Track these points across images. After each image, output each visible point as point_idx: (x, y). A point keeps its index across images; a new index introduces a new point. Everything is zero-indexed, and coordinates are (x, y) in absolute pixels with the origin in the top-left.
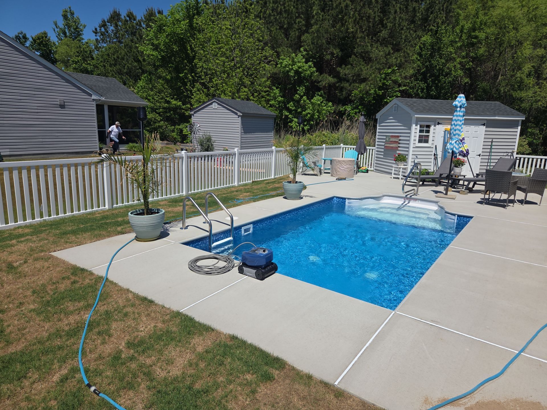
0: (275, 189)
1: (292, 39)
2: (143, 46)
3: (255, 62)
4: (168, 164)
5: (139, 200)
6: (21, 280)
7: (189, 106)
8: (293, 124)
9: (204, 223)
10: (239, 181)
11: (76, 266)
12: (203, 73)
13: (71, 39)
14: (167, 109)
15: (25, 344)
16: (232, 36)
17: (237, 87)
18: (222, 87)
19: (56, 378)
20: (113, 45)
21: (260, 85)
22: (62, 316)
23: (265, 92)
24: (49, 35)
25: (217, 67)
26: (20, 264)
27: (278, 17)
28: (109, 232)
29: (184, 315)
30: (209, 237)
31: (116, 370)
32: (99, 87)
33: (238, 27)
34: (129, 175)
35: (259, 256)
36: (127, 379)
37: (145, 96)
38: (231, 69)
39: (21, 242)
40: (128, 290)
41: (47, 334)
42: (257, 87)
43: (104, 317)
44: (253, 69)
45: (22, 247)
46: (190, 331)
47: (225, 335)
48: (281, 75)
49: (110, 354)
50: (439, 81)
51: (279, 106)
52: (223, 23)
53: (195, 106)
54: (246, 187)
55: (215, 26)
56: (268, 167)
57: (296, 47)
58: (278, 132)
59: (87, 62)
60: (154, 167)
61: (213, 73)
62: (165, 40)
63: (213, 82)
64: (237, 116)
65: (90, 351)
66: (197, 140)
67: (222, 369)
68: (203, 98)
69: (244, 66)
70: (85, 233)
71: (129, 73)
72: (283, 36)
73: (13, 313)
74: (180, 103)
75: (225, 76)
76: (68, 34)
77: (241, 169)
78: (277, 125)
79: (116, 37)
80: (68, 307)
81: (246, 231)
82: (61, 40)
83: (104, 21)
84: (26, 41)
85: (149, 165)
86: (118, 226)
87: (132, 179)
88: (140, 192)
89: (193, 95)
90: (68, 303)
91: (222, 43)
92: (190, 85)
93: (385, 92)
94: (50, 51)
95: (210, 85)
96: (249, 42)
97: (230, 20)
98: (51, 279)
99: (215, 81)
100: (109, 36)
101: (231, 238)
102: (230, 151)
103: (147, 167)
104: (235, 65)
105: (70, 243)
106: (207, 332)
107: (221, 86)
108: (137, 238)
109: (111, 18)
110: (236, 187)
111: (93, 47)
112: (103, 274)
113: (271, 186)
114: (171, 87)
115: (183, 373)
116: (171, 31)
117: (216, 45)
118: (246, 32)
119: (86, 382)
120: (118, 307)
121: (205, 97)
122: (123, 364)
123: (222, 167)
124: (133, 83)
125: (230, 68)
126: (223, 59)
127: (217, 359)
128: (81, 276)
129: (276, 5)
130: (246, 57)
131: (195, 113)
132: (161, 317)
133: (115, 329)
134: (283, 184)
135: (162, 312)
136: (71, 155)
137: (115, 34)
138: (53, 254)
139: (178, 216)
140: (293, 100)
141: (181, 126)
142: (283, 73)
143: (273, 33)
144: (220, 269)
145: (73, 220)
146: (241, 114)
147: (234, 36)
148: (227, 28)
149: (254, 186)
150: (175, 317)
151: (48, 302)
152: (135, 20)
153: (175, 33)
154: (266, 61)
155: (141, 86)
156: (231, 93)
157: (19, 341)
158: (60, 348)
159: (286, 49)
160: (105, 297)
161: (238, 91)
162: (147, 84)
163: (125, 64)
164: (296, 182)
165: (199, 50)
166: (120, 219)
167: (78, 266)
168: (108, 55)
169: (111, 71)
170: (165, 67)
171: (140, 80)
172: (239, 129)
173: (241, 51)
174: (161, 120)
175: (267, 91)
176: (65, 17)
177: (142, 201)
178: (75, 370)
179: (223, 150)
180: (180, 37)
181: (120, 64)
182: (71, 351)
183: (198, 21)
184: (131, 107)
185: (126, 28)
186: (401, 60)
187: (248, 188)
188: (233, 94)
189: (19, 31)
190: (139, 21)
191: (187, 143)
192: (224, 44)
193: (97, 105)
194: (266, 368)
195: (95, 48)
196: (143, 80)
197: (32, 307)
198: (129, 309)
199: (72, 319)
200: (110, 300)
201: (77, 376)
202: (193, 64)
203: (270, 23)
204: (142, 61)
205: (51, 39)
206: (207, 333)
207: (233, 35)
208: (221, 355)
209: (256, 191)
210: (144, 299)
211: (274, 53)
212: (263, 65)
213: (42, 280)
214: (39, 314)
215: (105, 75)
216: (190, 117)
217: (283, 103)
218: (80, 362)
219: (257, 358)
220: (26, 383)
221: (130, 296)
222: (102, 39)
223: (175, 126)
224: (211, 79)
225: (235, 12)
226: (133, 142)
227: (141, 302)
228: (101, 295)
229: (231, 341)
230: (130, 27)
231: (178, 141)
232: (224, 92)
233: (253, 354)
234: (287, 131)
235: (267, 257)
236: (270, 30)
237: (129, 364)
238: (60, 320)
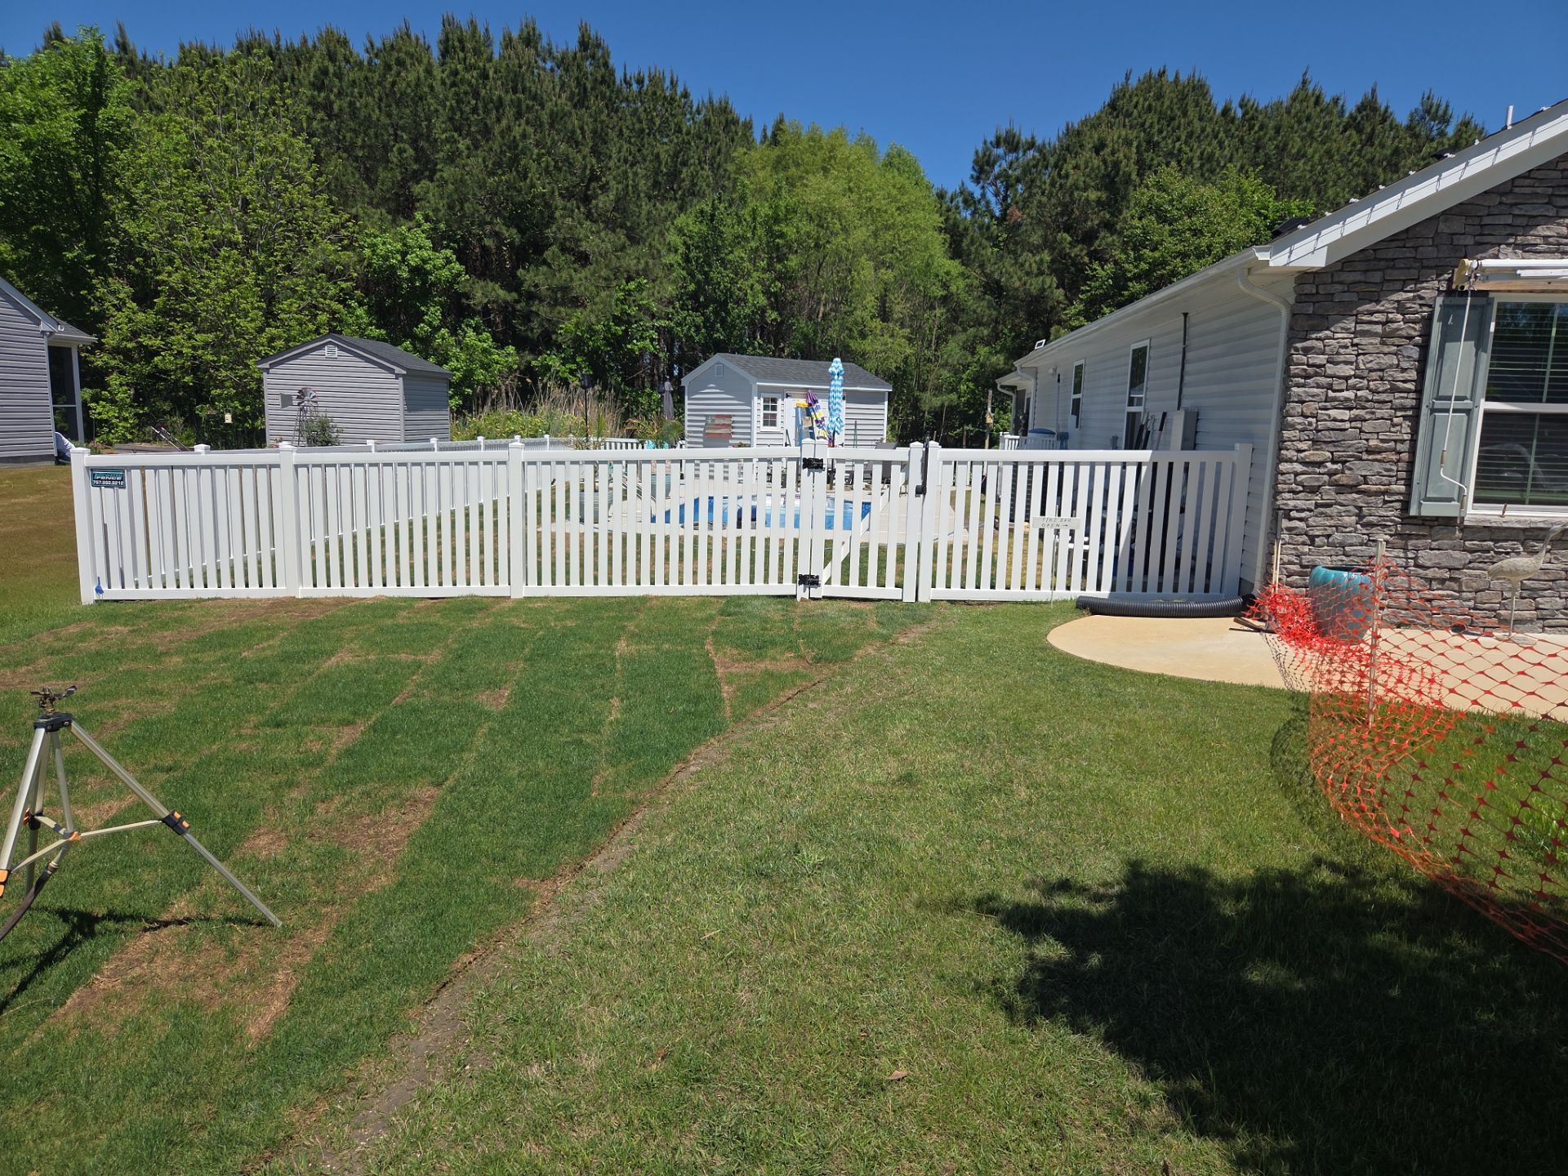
1: (385, 188)
48: (372, 274)
50: (728, 313)
57: (402, 207)
64: (393, 376)
93: (626, 329)
129: (323, 95)
131: (272, 366)
142: (377, 269)
146: (405, 372)
172: (401, 402)
186: (647, 263)
193: (50, 346)
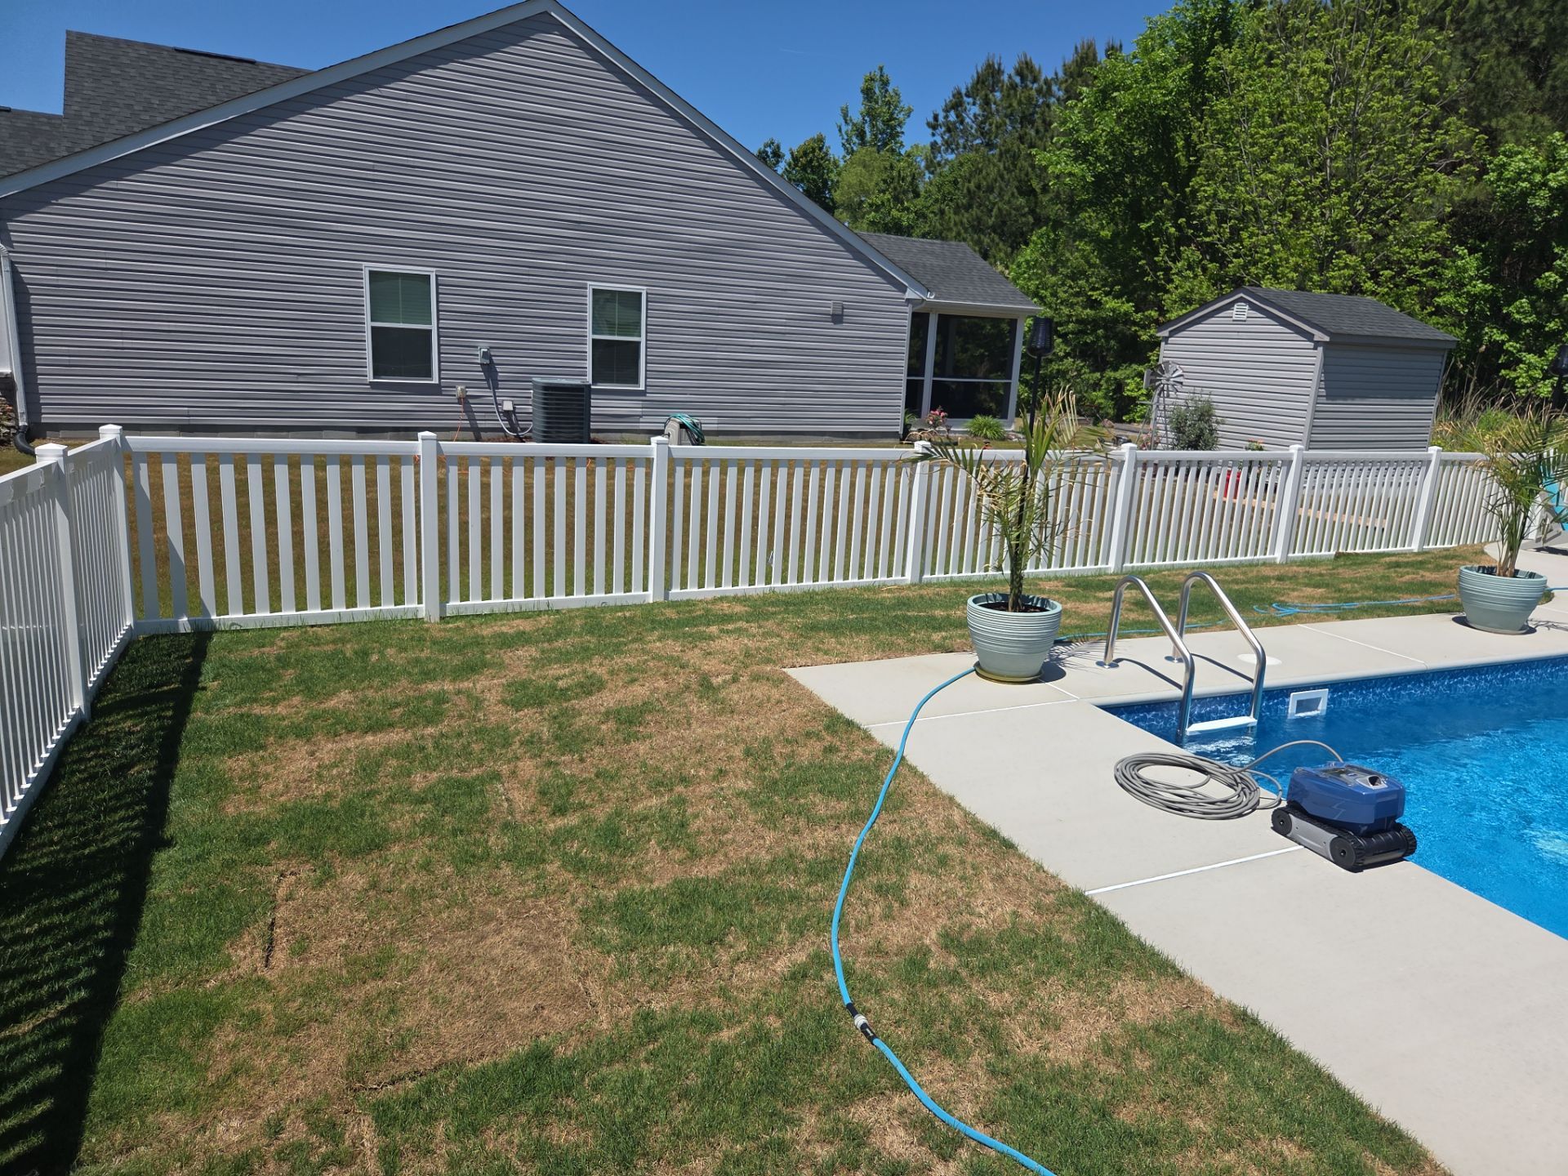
0: (1424, 588)
1: (1558, 83)
2: (1049, 152)
3: (1398, 171)
4: (1089, 479)
5: (999, 568)
6: (723, 718)
7: (1153, 313)
8: (1520, 375)
9: (1169, 658)
10: (1290, 545)
11: (836, 710)
12: (1213, 217)
13: (875, 149)
14: (1089, 323)
15: (724, 866)
16: (1328, 94)
17: (1320, 252)
18: (1269, 255)
19: (782, 965)
20: (972, 155)
21: (1406, 244)
22: (802, 823)
23: (1424, 265)
24: (827, 144)
25: (1263, 194)
26: (724, 681)
27: (1509, 16)
28: (912, 641)
29: (1098, 908)
30: (1182, 703)
31: (914, 995)
32: (924, 266)
33: (1356, 64)
34: (986, 500)
35: (1354, 795)
36: (937, 1027)
37: (1032, 288)
38: (1307, 196)
39: (728, 632)
40: (951, 799)
41: (769, 857)
42: (1396, 249)
43: (892, 851)
44: (1389, 193)
45: (727, 643)
46: (1111, 956)
47: (1217, 1001)
48: (1495, 207)
49: (900, 951)
51: (1471, 313)
52: (1304, 55)
53: (1173, 316)
54: (1314, 570)
55: (1274, 70)
56: (1402, 512)
58: (1453, 398)
59: (902, 204)
60: (1052, 484)
61: (1245, 213)
62: (1112, 131)
63: (1241, 241)
64: (1311, 345)
65: (857, 925)
66: (1168, 414)
67: (1203, 1096)
68: (1204, 288)
69: (1357, 184)
70: (857, 634)
71: (1000, 229)
72: (1521, 74)
73: (705, 789)
74: (1128, 307)
75: (1285, 221)
76: (868, 137)
77: (1302, 512)
78: (1451, 376)
79: (982, 134)
80: (814, 804)
81: (1302, 706)
82: (852, 152)
83: (959, 93)
84: (778, 162)
85: (1040, 476)
86: (934, 629)
87: (992, 511)
88: (1006, 545)
89: (1171, 281)
90: (815, 796)
91: (1290, 120)
92: (1168, 253)
94: (825, 182)
95: (1231, 250)
96: (1386, 109)
97: (1330, 46)
98: (782, 731)
99: (1250, 237)
100: (965, 132)
101: (1250, 720)
102: (1271, 452)
103: (1032, 480)
104: (1324, 182)
105: (826, 653)
106: (1160, 975)
107: (1267, 251)
108: (981, 669)
109: (978, 82)
110: (1275, 564)
111: (923, 164)
112: (893, 743)
113: (1407, 577)
114: (1109, 262)
115: (1086, 1065)
116: (1135, 99)
117: (1270, 126)
118: (1381, 76)
119: (847, 1000)
120: (925, 835)
121: (1208, 287)
122: (932, 984)
123: (1237, 501)
124: (1006, 253)
125: (1305, 194)
126: (1287, 166)
127: (1187, 1059)
128: (845, 737)
130: (1368, 156)
131: (1172, 334)
132: (1031, 894)
133: (916, 891)
134: (1461, 572)
135: (1036, 882)
136: (840, 440)
137: (980, 127)
138: (789, 671)
139: (1092, 628)
140: (1531, 290)
141: (1120, 372)
142: (1502, 199)
143: (1485, 69)
144: (1213, 803)
145: (831, 598)
146: (1327, 339)
147: (1339, 91)
148: (1314, 71)
149: (1341, 570)
150: (1072, 906)
151: (775, 782)
152: (1035, 80)
153: (1144, 104)
154: (1443, 163)
155: (1027, 262)
156: (1295, 271)
157: (713, 856)
158: (794, 897)
159: (1530, 118)
160: (896, 803)
161: (1324, 265)
162: (1043, 254)
163: (994, 204)
164: (1515, 574)
165: (1212, 147)
166: (939, 613)
167: (839, 711)
168: (955, 182)
169: (956, 224)
170: (1104, 204)
171: (1027, 244)
172: (1313, 384)
173: (1355, 136)
174: (1067, 355)
175: (1433, 262)
176: (868, 93)
177: (1007, 572)
178: (822, 961)
179: (1247, 449)
180: (1159, 117)
181: (980, 205)
182: (816, 914)
183: (1225, 59)
184: (993, 320)
185: (1010, 105)
187: (1321, 575)
188: (1305, 274)
189: (767, 141)
190: (1046, 82)
191: (1132, 421)
192: (1298, 121)
193: (915, 315)
194: (1350, 1145)
195: (927, 167)
196: (1036, 244)
197: (741, 785)
198: (950, 849)
199: (823, 836)
200: (907, 814)
201: (827, 976)
202: (1188, 190)
203: (1476, 36)
204: (1038, 191)
205: (830, 152)
206: (1163, 979)
207: (1331, 88)
208: (1200, 1055)
209: (1349, 586)
210: (991, 835)
211: (1477, 134)
212: (1430, 177)
213: (764, 727)
214: (755, 805)
215: (940, 236)
216: (1155, 344)
217: (1486, 301)
218: (834, 945)
219: (1322, 1103)
220: (724, 957)
221: (957, 817)
222: (947, 142)
223: (1102, 371)
224: (1235, 231)
225: (1350, 18)
226: (986, 412)
227: (982, 840)
228: (888, 796)
229: (1234, 1023)
230: (1020, 102)
231: (1108, 414)
232: (1273, 270)
233: (1307, 1087)
234: (1489, 398)
235: (1379, 800)
236: (1473, 60)
237: (945, 989)
238: (796, 831)
